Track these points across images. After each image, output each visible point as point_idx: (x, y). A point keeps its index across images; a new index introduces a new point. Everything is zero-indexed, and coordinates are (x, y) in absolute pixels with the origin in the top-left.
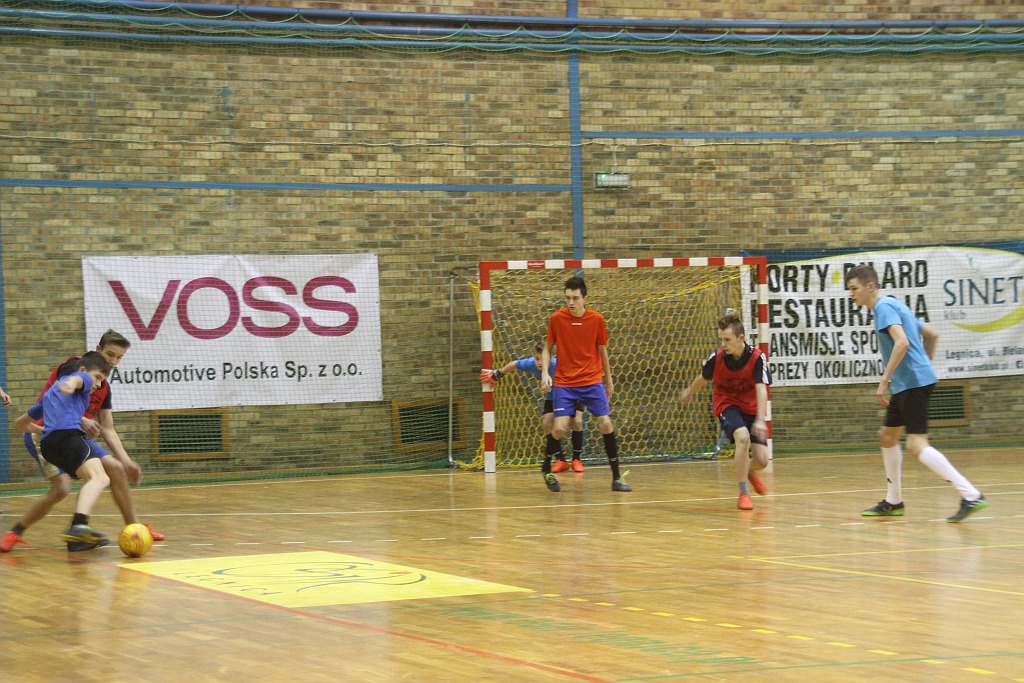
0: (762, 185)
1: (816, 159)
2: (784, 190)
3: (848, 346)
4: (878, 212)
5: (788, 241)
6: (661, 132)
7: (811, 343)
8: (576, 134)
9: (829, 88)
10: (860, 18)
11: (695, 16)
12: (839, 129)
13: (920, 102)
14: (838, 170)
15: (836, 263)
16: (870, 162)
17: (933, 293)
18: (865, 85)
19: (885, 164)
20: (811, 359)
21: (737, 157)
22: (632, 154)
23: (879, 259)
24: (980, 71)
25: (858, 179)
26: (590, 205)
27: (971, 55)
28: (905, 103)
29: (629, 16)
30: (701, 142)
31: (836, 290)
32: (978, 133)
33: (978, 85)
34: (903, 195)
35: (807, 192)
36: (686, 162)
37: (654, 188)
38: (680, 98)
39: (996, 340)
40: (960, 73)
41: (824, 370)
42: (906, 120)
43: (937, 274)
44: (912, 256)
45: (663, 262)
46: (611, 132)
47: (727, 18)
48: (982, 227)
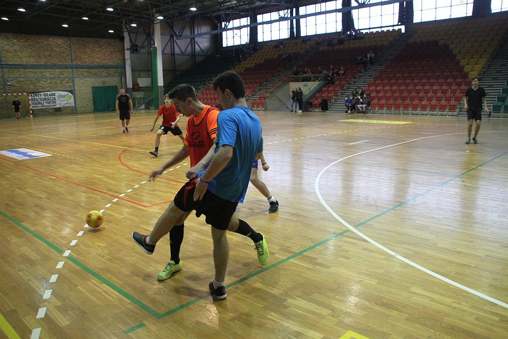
0: (31, 84)
1: (39, 81)
2: (35, 85)
3: (45, 103)
4: (48, 87)
5: (36, 91)
6: (16, 78)
7: (40, 103)
8: (3, 78)
9: (40, 72)
10: (43, 64)
11: (20, 63)
12: (42, 77)
13: (52, 74)
14: (42, 82)
15: (42, 93)
16: (46, 81)
17: (56, 97)
18: (44, 72)
19: (49, 81)
20: (40, 105)
21: (28, 81)
22: (12, 80)
23: (48, 93)
24: (61, 70)
25: (45, 83)
26: (6, 87)
27: (58, 69)
28: (50, 74)
29: (11, 64)
30: (22, 79)
31: (43, 97)
32: (61, 77)
33: (61, 72)
34: (51, 85)
35: (38, 85)
36: (20, 81)
37: (16, 84)
38: (18, 73)
39: (65, 102)
40: (57, 70)
41: (42, 106)
42: (51, 76)
43: (56, 95)
44: (53, 92)
45: (20, 94)
46: (8, 78)
47: (25, 64)
48: (62, 89)
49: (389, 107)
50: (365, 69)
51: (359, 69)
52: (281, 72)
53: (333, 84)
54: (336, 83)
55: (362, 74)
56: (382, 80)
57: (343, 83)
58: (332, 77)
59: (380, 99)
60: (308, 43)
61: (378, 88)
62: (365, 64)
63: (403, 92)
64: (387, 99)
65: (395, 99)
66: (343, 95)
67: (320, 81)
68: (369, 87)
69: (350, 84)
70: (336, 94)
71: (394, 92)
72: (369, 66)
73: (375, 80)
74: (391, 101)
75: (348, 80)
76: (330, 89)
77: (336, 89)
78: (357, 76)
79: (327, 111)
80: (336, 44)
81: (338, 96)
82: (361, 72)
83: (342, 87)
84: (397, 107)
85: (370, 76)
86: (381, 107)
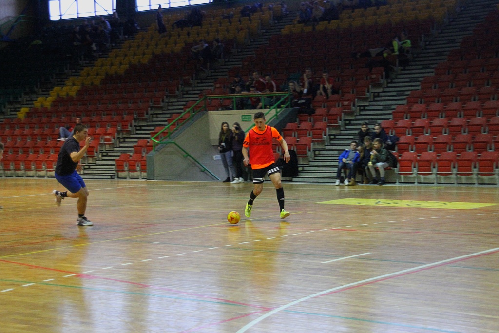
49: (444, 167)
50: (387, 77)
51: (374, 76)
52: (190, 85)
53: (312, 112)
54: (318, 111)
55: (381, 90)
56: (428, 103)
57: (334, 110)
58: (310, 97)
59: (421, 148)
60: (256, 15)
61: (418, 123)
62: (387, 66)
63: (480, 131)
64: (440, 148)
65: (460, 148)
66: (335, 139)
67: (279, 107)
68: (396, 119)
69: (351, 113)
70: (317, 136)
71: (455, 130)
72: (397, 68)
73: (410, 104)
74: (449, 154)
75: (346, 103)
76: (304, 126)
77: (319, 125)
78: (368, 95)
79: (294, 180)
80: (322, 19)
81: (323, 142)
82: (379, 86)
83: (332, 121)
84: (464, 167)
85: (400, 93)
86: (425, 167)
